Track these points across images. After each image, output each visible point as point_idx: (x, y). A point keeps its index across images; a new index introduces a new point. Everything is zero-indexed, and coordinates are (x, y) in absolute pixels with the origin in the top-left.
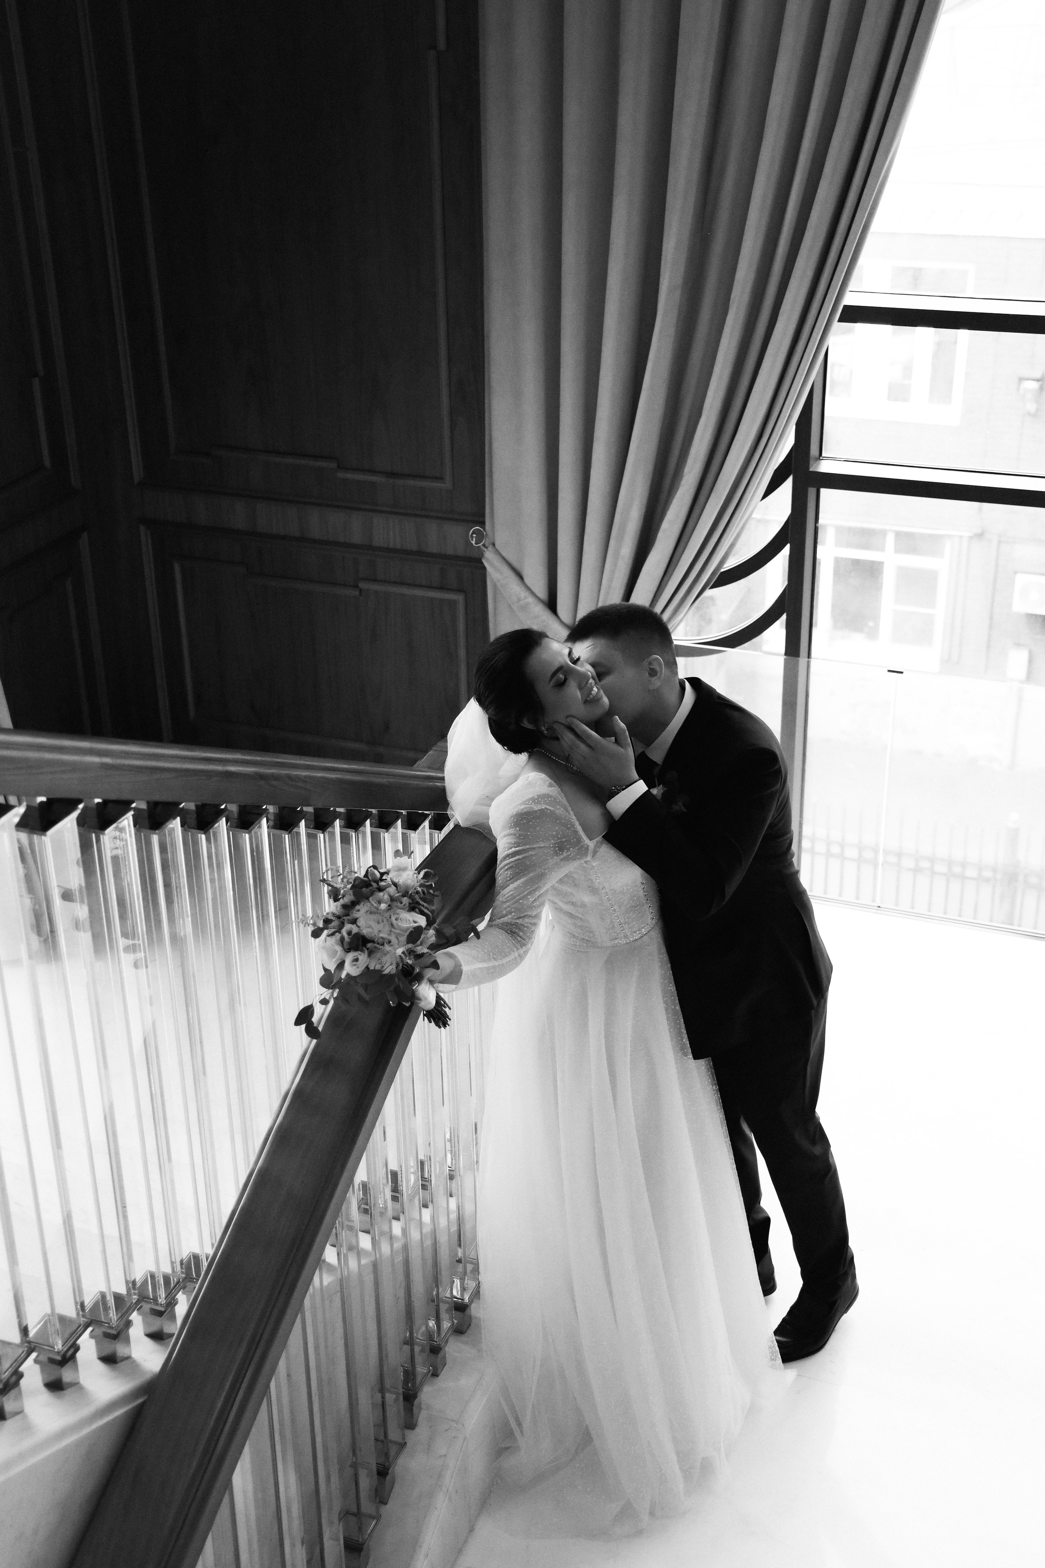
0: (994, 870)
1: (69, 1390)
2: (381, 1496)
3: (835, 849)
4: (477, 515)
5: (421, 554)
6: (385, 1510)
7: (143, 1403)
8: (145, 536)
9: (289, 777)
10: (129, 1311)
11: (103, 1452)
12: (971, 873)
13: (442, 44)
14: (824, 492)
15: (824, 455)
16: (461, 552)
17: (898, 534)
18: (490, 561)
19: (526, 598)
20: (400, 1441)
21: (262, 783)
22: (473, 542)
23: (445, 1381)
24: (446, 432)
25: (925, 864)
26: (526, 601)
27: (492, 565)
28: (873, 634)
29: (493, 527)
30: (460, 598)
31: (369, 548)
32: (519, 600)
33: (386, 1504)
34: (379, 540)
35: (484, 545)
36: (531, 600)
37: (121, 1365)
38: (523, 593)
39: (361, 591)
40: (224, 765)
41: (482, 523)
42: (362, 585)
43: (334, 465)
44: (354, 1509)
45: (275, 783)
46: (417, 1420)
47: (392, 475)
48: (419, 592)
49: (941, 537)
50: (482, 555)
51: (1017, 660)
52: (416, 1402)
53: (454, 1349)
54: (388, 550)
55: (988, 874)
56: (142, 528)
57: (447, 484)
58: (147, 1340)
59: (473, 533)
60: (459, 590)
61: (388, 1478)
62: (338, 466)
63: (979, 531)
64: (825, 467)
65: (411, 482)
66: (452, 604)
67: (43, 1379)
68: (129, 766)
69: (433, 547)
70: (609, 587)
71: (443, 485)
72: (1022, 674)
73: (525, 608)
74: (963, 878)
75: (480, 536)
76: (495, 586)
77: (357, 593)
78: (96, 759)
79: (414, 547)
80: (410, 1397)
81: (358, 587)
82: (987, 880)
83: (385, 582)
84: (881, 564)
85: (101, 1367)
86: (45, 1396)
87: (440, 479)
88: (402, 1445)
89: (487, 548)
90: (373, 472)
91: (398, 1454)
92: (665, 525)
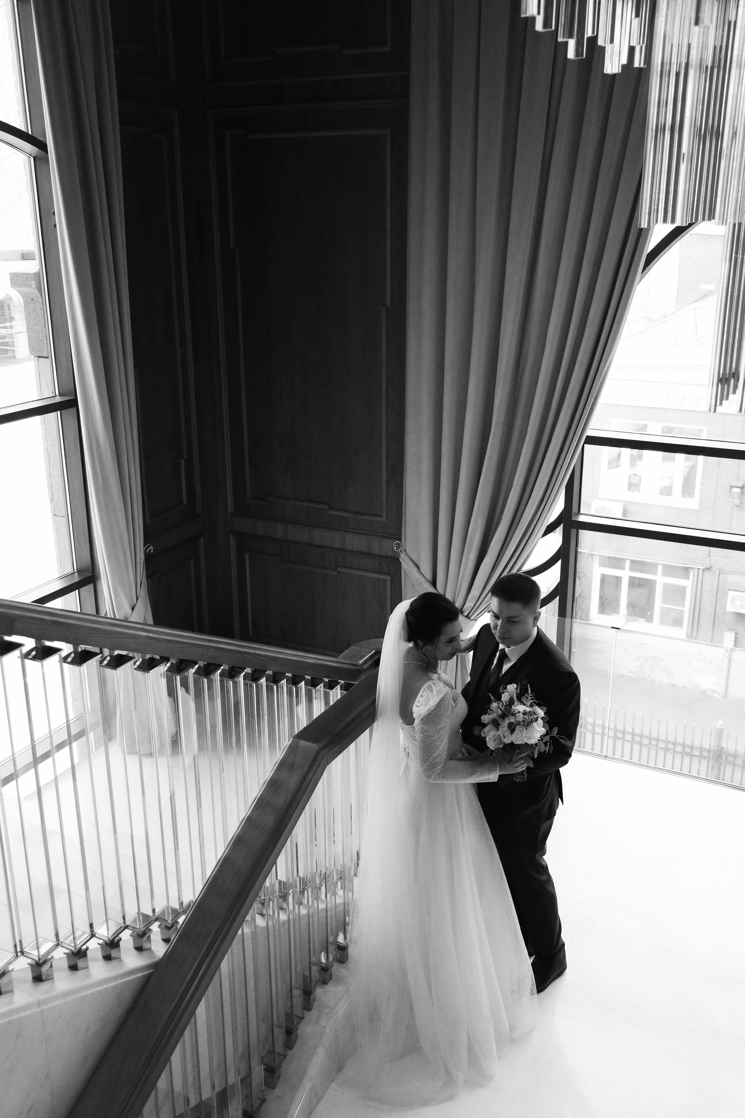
0: (709, 751)
1: (115, 961)
2: (289, 1045)
3: (620, 735)
4: (398, 536)
5: (369, 555)
6: (290, 1053)
7: (152, 973)
8: (232, 539)
9: (256, 654)
10: (151, 923)
11: (128, 996)
12: (696, 753)
13: (389, 304)
14: (581, 531)
15: (581, 512)
16: (389, 554)
17: (664, 566)
18: (403, 559)
19: (420, 579)
20: (301, 1015)
21: (239, 655)
22: (395, 549)
23: (330, 988)
24: (384, 492)
25: (671, 746)
26: (421, 580)
27: (404, 561)
28: (650, 619)
29: (405, 543)
30: (388, 578)
31: (344, 550)
32: (418, 580)
33: (292, 1049)
34: (349, 546)
35: (400, 551)
36: (423, 580)
37: (145, 953)
38: (420, 577)
39: (338, 572)
40: (218, 644)
41: (400, 540)
42: (339, 569)
43: (327, 507)
44: (272, 1050)
45: (247, 656)
46: (313, 1006)
47: (356, 513)
48: (367, 574)
49: (688, 568)
50: (399, 556)
51: (729, 637)
52: (312, 996)
53: (336, 969)
54: (352, 552)
55: (705, 754)
56: (231, 536)
57: (384, 519)
58: (162, 942)
59: (395, 544)
60: (389, 574)
61: (293, 1036)
62: (330, 508)
63: (709, 566)
64: (582, 519)
65: (366, 517)
66: (384, 581)
67: (102, 954)
68: (164, 639)
69: (376, 551)
70: (463, 575)
71: (382, 519)
72: (731, 645)
73: (420, 584)
74: (691, 755)
75: (399, 546)
76: (405, 572)
77: (336, 573)
78: (145, 634)
79: (367, 551)
80: (308, 993)
81: (337, 570)
82: (705, 758)
83: (351, 568)
84: (655, 581)
85: (134, 952)
86: (102, 962)
87: (381, 516)
88: (302, 1018)
89: (402, 552)
90: (347, 511)
91: (299, 1023)
92: (492, 544)
